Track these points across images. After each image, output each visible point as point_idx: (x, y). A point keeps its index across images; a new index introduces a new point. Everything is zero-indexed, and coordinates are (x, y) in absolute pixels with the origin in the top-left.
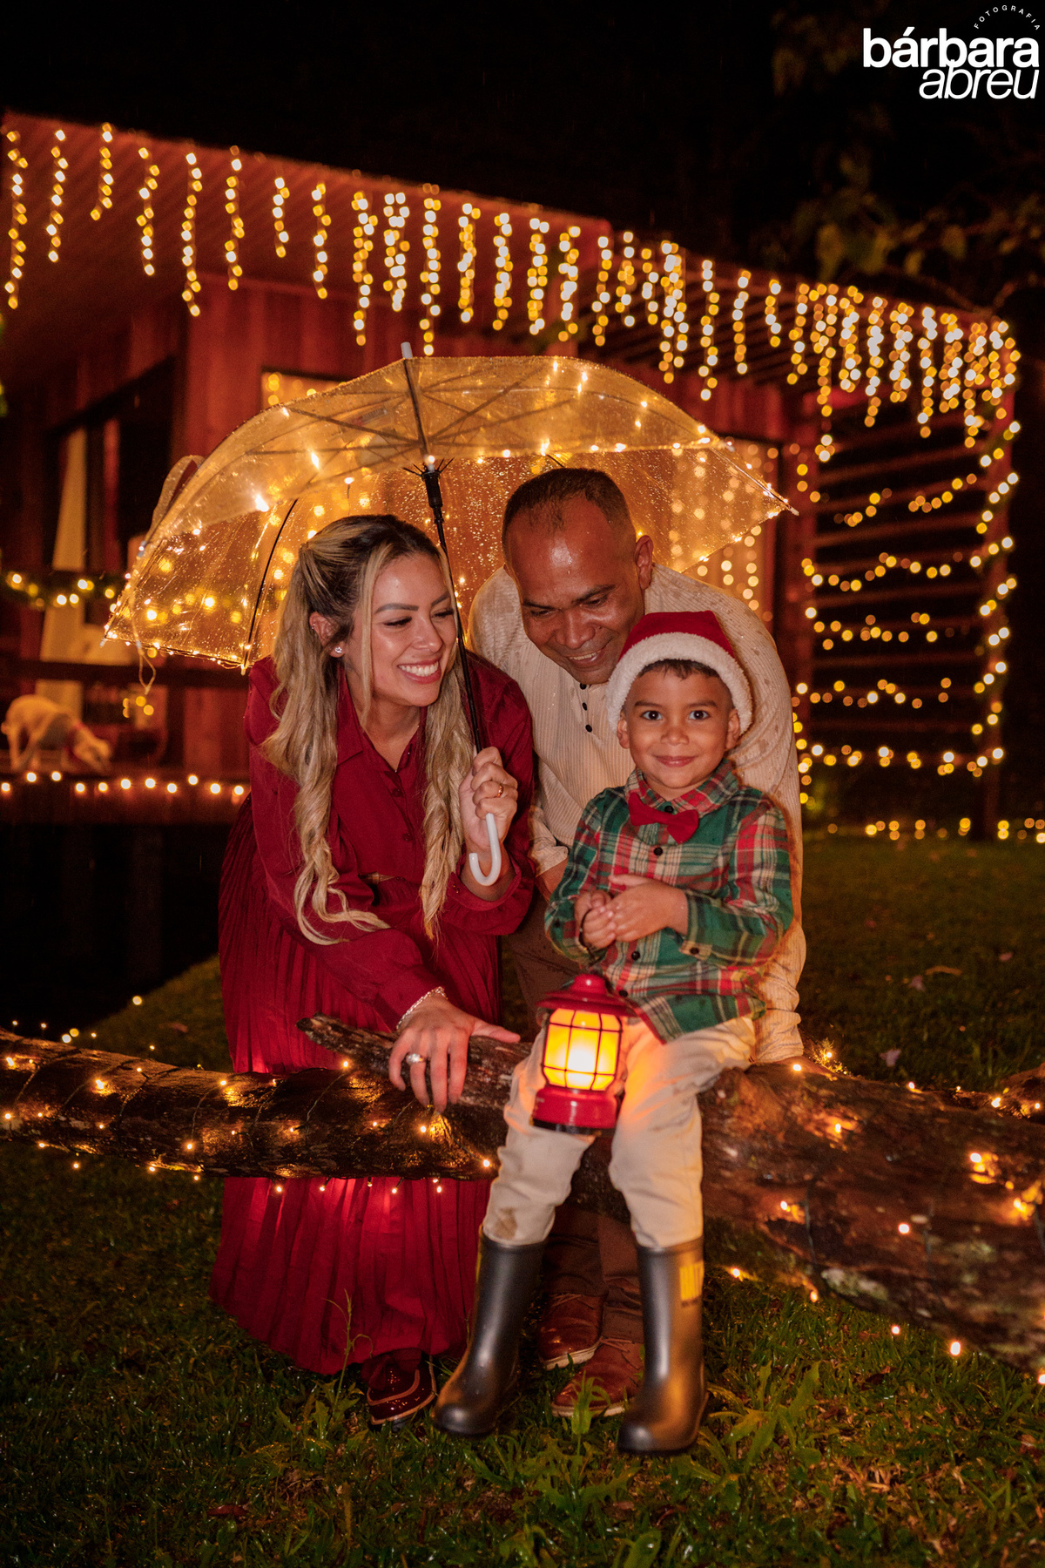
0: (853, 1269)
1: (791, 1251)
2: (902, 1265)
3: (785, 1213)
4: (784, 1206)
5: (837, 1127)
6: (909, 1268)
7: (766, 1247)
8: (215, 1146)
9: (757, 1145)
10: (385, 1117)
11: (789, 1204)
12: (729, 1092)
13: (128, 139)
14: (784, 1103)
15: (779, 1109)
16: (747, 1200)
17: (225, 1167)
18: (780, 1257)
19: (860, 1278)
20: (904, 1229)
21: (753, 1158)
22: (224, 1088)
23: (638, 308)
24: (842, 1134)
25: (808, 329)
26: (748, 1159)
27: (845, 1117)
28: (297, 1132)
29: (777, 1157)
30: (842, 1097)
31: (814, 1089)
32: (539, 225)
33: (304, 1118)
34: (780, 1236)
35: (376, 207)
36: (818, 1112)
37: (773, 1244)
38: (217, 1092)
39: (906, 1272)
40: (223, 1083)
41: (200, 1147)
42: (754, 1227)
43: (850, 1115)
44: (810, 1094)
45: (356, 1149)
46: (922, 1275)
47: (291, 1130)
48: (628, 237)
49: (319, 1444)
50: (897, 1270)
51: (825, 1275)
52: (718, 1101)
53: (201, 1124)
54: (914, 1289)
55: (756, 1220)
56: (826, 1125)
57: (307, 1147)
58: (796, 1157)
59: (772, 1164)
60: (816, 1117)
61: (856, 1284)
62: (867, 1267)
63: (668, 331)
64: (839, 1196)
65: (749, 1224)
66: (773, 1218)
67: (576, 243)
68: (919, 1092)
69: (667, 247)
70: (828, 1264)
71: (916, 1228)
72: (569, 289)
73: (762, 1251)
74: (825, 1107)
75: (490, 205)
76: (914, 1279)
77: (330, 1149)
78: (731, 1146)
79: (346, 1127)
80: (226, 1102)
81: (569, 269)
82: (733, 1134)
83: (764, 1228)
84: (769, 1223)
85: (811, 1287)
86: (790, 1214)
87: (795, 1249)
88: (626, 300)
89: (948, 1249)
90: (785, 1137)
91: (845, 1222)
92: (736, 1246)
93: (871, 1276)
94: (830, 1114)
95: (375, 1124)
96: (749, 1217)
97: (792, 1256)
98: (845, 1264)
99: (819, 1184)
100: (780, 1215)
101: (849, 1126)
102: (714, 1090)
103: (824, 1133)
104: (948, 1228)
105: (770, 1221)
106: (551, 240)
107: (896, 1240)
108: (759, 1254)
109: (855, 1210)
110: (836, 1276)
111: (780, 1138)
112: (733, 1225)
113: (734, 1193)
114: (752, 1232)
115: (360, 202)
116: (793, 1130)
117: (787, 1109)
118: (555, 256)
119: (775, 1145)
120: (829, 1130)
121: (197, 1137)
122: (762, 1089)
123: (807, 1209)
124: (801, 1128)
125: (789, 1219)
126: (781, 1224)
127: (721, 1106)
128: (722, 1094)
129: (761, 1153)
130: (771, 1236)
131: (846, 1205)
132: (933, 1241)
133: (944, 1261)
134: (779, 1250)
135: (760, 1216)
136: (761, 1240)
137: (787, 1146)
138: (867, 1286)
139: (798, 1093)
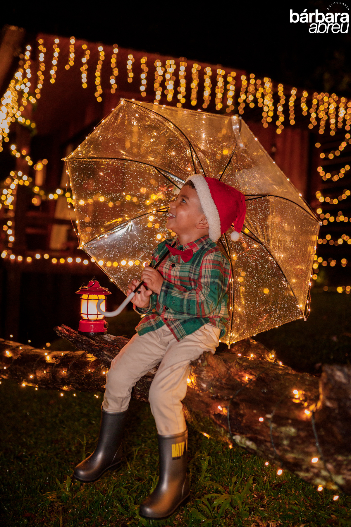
0: (244, 436)
1: (222, 427)
2: (262, 435)
3: (220, 410)
4: (219, 408)
5: (247, 378)
6: (264, 436)
7: (213, 425)
8: (40, 377)
9: (214, 383)
10: (93, 368)
11: (222, 407)
12: (203, 361)
13: (80, 42)
14: (228, 367)
15: (225, 369)
16: (207, 405)
17: (44, 385)
18: (218, 429)
19: (246, 440)
20: (261, 419)
21: (212, 388)
22: (46, 356)
23: (255, 101)
24: (248, 380)
25: (317, 109)
26: (210, 388)
27: (251, 374)
28: (65, 373)
29: (221, 388)
30: (251, 366)
31: (241, 362)
32: (221, 72)
33: (68, 368)
34: (219, 420)
35: (164, 65)
36: (241, 371)
37: (216, 423)
38: (44, 357)
39: (262, 438)
40: (46, 354)
41: (35, 377)
42: (209, 416)
43: (253, 373)
44: (239, 364)
45: (84, 380)
46: (268, 440)
47: (64, 372)
48: (252, 76)
49: (67, 492)
50: (260, 437)
51: (234, 438)
52: (198, 364)
53: (36, 369)
54: (266, 446)
55: (210, 413)
56: (243, 376)
57: (68, 379)
58: (229, 389)
59: (219, 391)
60: (240, 373)
61: (245, 442)
62: (249, 435)
63: (266, 109)
64: (241, 405)
65: (208, 415)
66: (216, 413)
67: (234, 78)
68: (283, 365)
69: (266, 80)
70: (235, 433)
71: (266, 419)
72: (231, 94)
73: (212, 426)
74: (244, 370)
75: (204, 64)
76: (266, 441)
77: (76, 380)
78: (204, 383)
79: (81, 371)
80: (45, 361)
81: (232, 88)
82: (205, 378)
83: (213, 417)
84: (215, 415)
85: (229, 443)
86: (222, 411)
87: (224, 426)
88: (251, 98)
89: (279, 429)
90: (226, 381)
91: (242, 416)
92: (203, 424)
93: (250, 439)
94: (245, 373)
95: (89, 370)
96: (208, 412)
97: (222, 429)
98: (241, 433)
99: (234, 400)
100: (218, 412)
101: (251, 377)
102: (197, 360)
103: (241, 379)
104: (280, 420)
105: (215, 414)
106: (225, 77)
107: (260, 424)
108: (211, 427)
109: (246, 411)
110: (238, 438)
111: (224, 381)
112: (202, 415)
113: (202, 402)
114: (208, 418)
115: (158, 64)
116: (230, 378)
117: (228, 369)
118: (226, 83)
119: (221, 384)
120: (243, 379)
121: (35, 373)
122: (219, 361)
123: (228, 409)
124: (233, 377)
125: (222, 413)
126: (219, 416)
127: (199, 366)
128: (200, 361)
129: (214, 387)
130: (215, 420)
131: (243, 409)
132: (273, 425)
133: (277, 434)
134: (218, 426)
135: (211, 412)
136: (211, 421)
137: (226, 384)
138: (249, 443)
139: (234, 364)
